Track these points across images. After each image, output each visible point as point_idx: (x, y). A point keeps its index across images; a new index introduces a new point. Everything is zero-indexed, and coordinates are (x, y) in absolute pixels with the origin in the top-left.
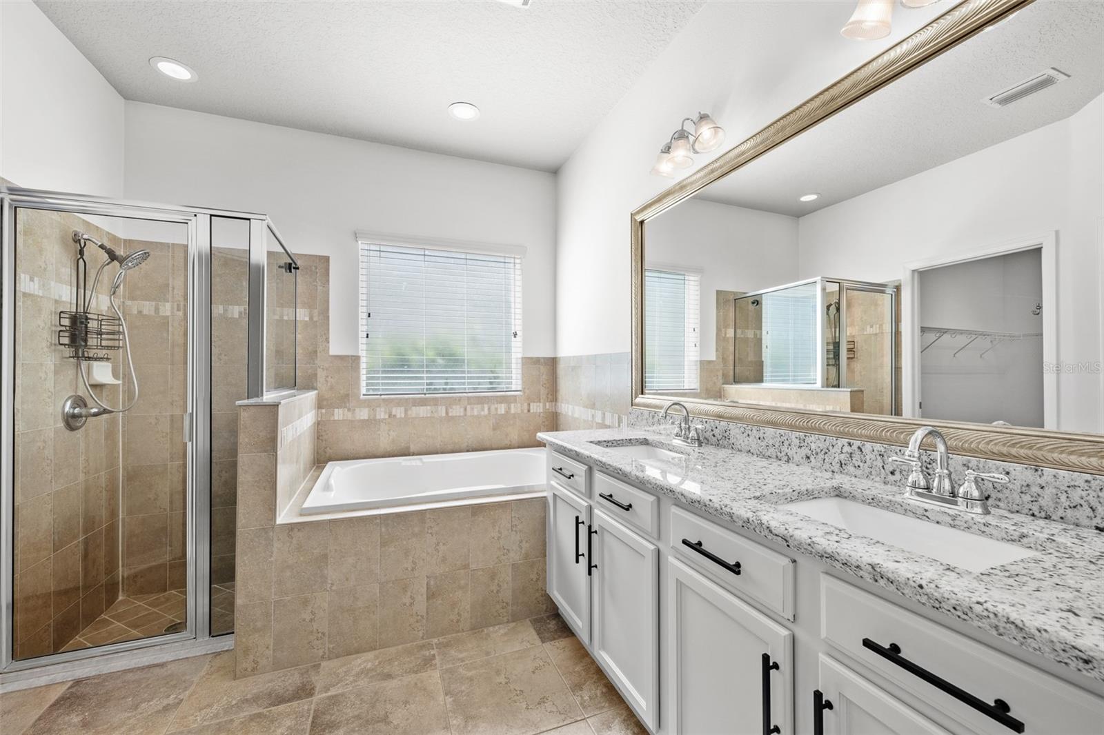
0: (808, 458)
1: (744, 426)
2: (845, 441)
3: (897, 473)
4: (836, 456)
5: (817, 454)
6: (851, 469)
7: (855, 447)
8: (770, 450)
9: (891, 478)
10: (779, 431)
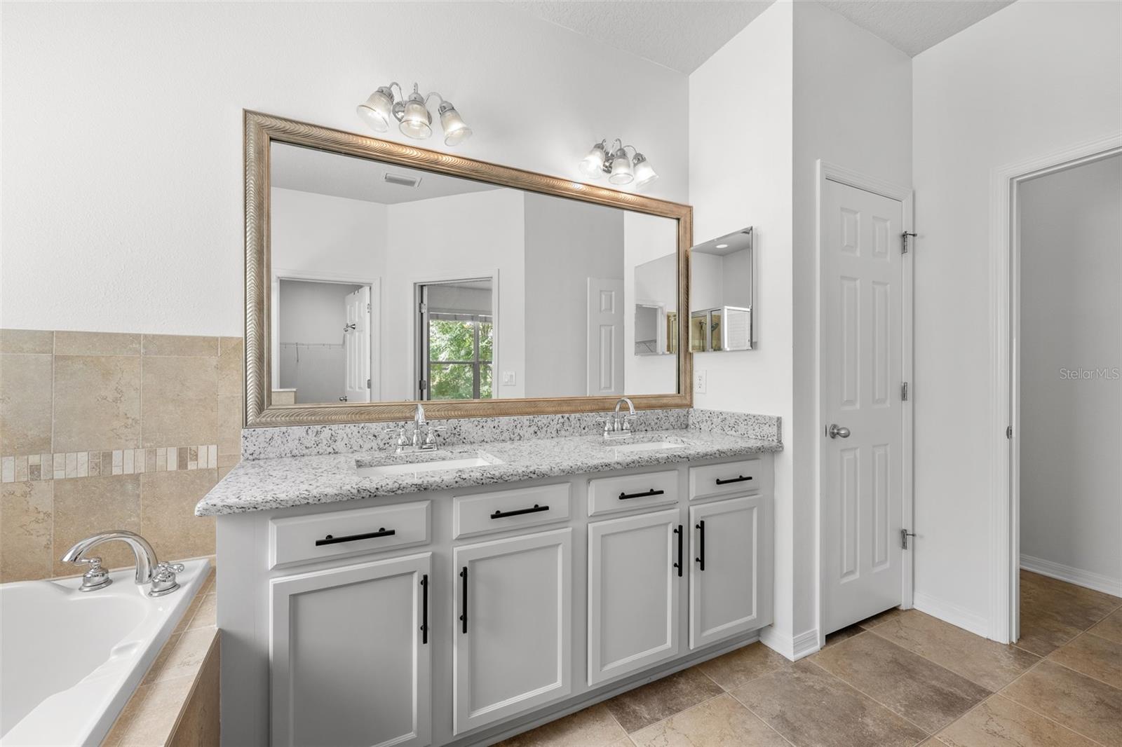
0: (536, 433)
1: (478, 419)
2: (560, 416)
3: (586, 428)
4: (555, 426)
5: (542, 428)
6: (563, 432)
7: (565, 418)
8: (504, 435)
9: (584, 431)
10: (512, 418)
